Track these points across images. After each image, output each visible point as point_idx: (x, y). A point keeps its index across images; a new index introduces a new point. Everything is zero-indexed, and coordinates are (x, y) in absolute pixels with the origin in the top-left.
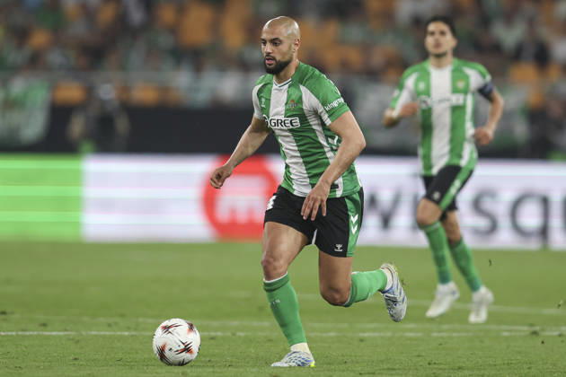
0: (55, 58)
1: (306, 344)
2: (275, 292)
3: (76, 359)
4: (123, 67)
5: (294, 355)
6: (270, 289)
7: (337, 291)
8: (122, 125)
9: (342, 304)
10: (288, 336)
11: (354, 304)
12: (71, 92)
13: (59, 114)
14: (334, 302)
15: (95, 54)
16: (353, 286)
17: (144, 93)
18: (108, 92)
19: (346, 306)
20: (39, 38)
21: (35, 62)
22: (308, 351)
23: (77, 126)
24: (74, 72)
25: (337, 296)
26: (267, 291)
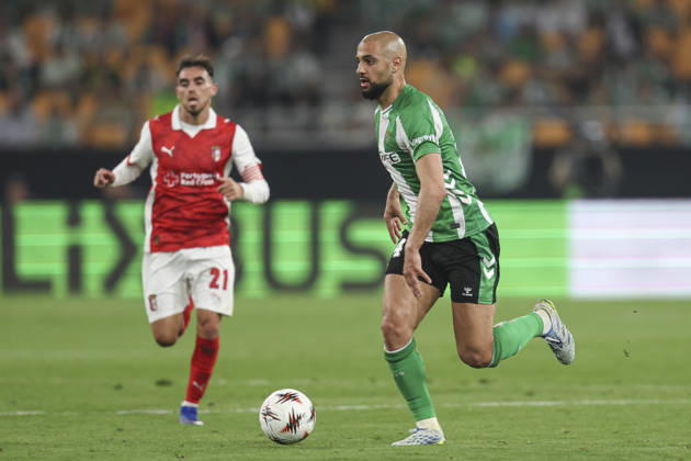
0: (534, 93)
1: (435, 419)
2: (399, 363)
3: (566, 432)
4: (611, 102)
5: (420, 433)
6: (393, 360)
7: (477, 351)
8: (612, 167)
9: (486, 365)
10: (414, 409)
11: (501, 363)
12: (553, 131)
13: (541, 156)
14: (475, 365)
15: (579, 88)
16: (496, 343)
17: (635, 130)
18: (595, 130)
19: (493, 366)
20: (516, 72)
21: (511, 99)
22: (438, 428)
23: (562, 170)
24: (555, 108)
25: (477, 357)
26: (390, 361)
